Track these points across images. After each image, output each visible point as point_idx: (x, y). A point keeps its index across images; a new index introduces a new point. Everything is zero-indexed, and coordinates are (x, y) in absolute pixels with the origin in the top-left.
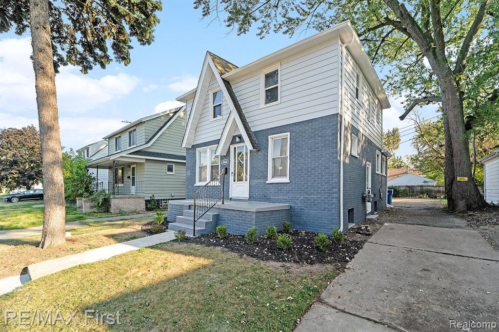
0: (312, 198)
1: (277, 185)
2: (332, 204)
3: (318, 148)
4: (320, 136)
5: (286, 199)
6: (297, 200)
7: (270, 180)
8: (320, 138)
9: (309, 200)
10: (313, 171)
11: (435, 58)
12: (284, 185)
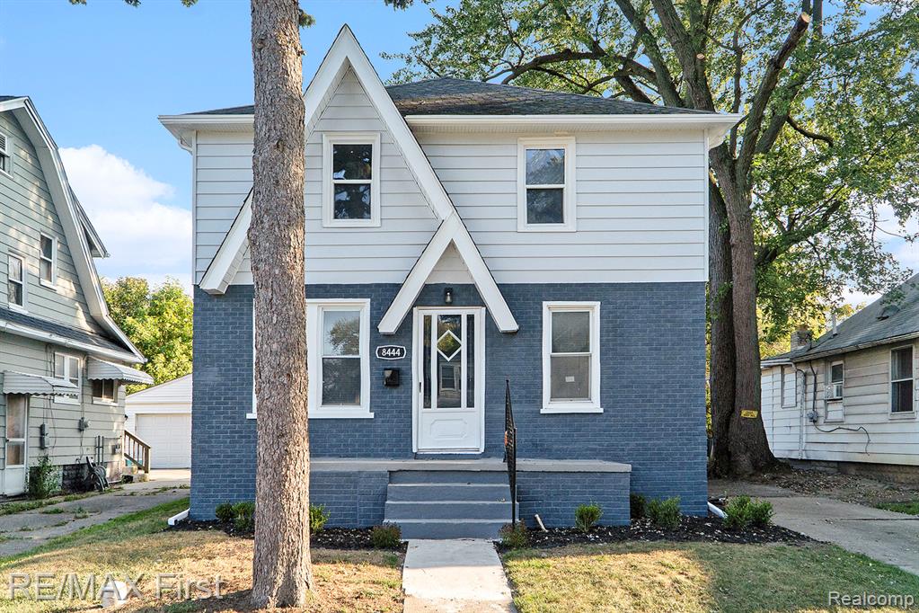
0: (654, 445)
1: (569, 418)
2: (697, 455)
3: (666, 344)
4: (669, 321)
5: (595, 449)
6: (623, 450)
7: (550, 406)
8: (669, 324)
9: (650, 449)
10: (656, 390)
11: (732, 179)
12: (588, 418)
